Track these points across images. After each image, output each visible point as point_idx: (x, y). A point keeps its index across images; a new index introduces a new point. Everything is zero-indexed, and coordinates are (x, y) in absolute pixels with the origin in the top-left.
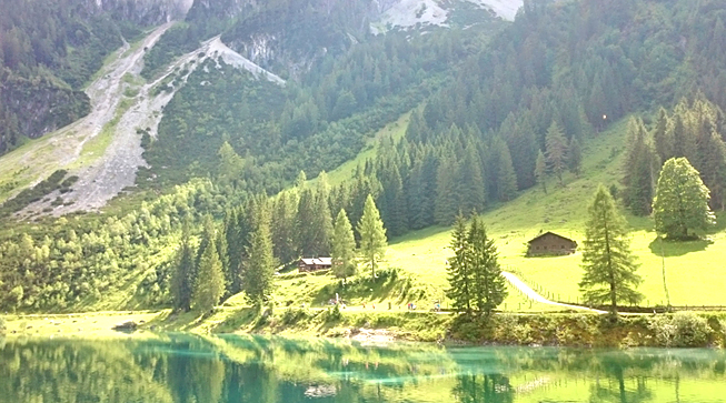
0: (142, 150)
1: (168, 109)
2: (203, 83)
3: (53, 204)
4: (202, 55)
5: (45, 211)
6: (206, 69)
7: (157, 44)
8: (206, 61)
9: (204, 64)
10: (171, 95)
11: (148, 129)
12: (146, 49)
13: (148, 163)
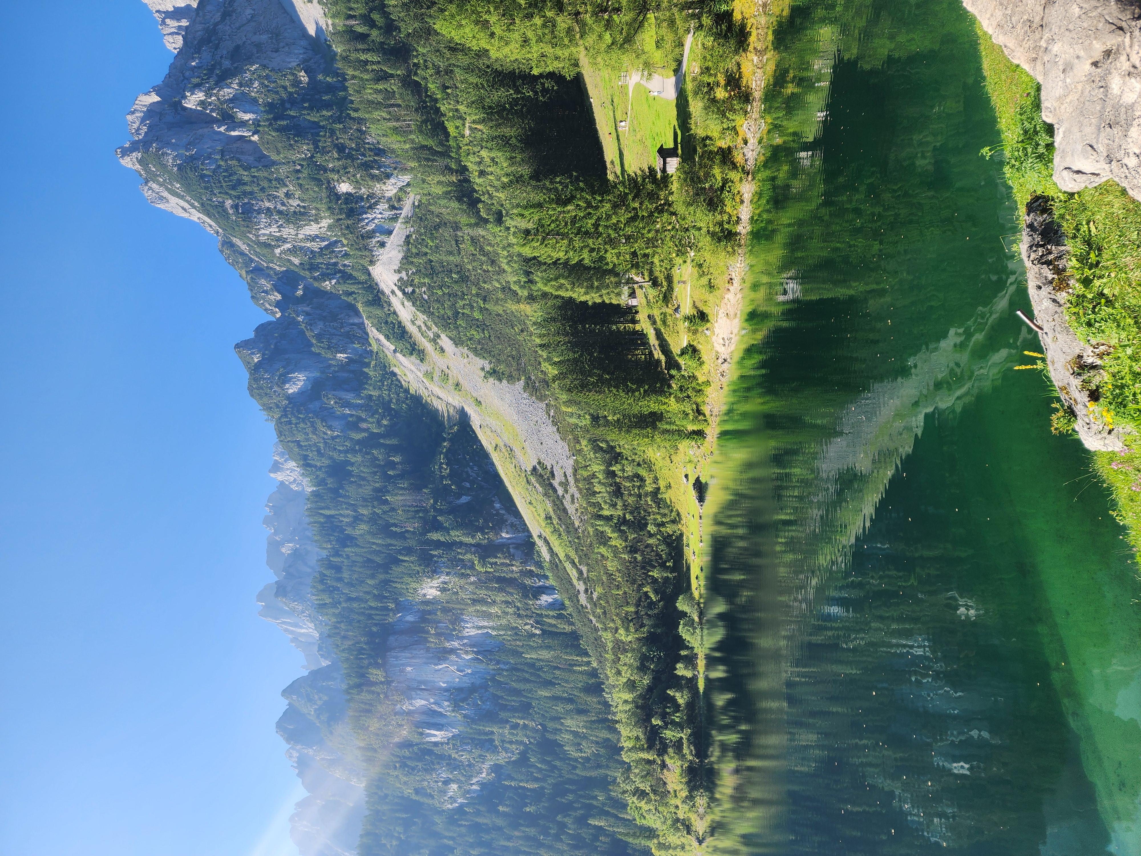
0: (505, 381)
1: (457, 342)
2: (426, 297)
3: (566, 491)
4: (393, 292)
5: (573, 502)
6: (410, 289)
7: (387, 338)
8: (400, 288)
9: (404, 293)
10: (443, 336)
11: (483, 369)
12: (395, 351)
13: (519, 380)
